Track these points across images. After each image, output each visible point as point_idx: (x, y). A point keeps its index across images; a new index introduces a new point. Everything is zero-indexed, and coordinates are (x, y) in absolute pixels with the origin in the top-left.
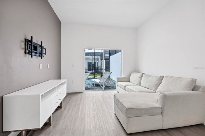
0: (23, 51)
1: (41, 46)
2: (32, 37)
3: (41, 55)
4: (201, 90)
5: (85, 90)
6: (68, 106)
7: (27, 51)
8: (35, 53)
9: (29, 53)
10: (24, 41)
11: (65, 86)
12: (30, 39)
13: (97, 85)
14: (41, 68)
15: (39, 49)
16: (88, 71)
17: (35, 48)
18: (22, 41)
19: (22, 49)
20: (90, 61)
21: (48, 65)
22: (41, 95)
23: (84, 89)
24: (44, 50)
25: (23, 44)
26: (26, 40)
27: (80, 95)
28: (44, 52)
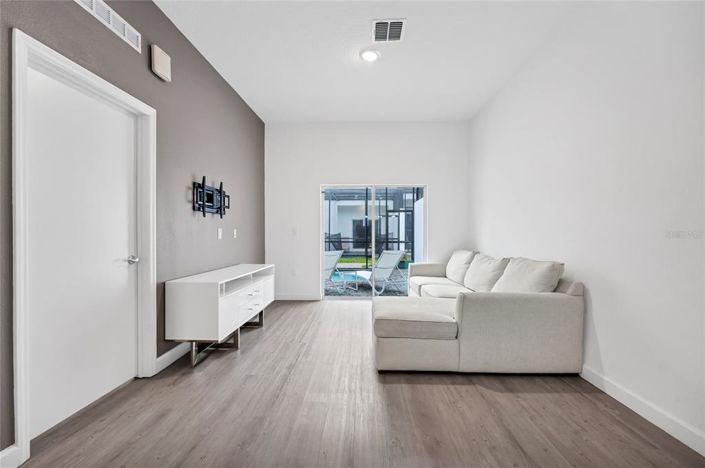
0: (190, 205)
1: (220, 191)
2: (204, 178)
3: (220, 211)
4: (570, 290)
5: (326, 295)
6: (277, 324)
7: (197, 205)
8: (209, 207)
9: (199, 210)
10: (191, 186)
11: (270, 280)
12: (201, 182)
13: (365, 288)
14: (220, 237)
15: (216, 198)
16: (355, 247)
17: (210, 198)
18: (189, 188)
19: (189, 201)
20: (358, 218)
21: (235, 231)
22: (220, 283)
23: (322, 293)
24: (226, 199)
25: (191, 192)
26: (194, 184)
27: (309, 305)
28: (226, 204)
